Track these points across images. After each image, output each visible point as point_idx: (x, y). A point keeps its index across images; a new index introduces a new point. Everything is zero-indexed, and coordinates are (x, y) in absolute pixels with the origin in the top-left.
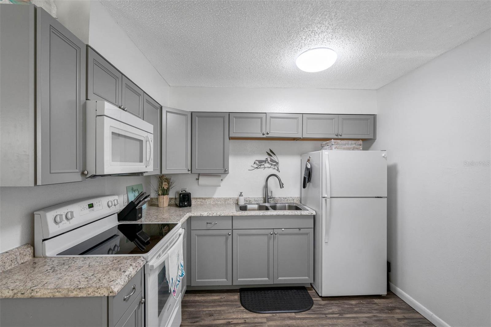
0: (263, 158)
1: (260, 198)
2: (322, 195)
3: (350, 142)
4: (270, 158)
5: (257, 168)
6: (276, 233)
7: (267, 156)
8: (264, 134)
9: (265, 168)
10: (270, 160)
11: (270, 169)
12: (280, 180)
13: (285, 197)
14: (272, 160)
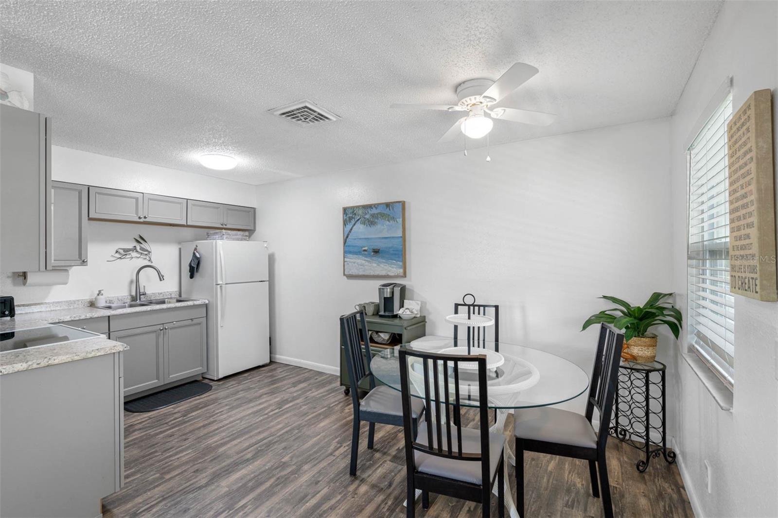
0: (130, 246)
1: (125, 296)
2: (217, 281)
3: (239, 233)
4: (140, 246)
5: (120, 258)
6: (167, 328)
7: (135, 244)
8: (140, 218)
9: (132, 258)
10: (140, 249)
11: (139, 259)
12: (159, 273)
13: (160, 292)
14: (142, 249)
